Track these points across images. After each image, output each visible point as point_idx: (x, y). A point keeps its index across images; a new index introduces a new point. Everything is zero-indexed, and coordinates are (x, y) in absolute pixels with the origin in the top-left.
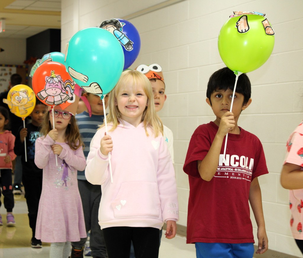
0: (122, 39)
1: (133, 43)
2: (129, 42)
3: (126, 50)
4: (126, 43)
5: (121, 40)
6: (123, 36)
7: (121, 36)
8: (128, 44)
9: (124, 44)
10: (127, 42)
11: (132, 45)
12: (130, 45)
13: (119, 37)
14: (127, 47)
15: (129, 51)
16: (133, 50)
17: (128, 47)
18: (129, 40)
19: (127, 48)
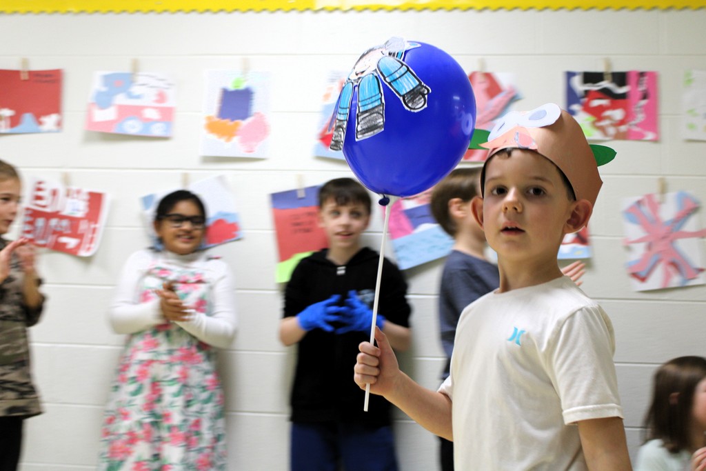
0: (398, 79)
1: (430, 91)
2: (420, 87)
3: (406, 108)
4: (408, 90)
5: (395, 80)
6: (403, 72)
7: (396, 71)
8: (414, 94)
9: (403, 92)
10: (412, 88)
11: (426, 96)
12: (421, 96)
13: (391, 75)
14: (409, 101)
15: (416, 111)
16: (425, 109)
17: (412, 100)
18: (418, 83)
19: (410, 105)
